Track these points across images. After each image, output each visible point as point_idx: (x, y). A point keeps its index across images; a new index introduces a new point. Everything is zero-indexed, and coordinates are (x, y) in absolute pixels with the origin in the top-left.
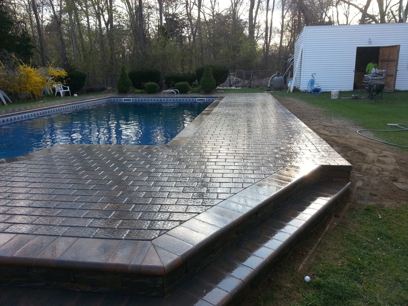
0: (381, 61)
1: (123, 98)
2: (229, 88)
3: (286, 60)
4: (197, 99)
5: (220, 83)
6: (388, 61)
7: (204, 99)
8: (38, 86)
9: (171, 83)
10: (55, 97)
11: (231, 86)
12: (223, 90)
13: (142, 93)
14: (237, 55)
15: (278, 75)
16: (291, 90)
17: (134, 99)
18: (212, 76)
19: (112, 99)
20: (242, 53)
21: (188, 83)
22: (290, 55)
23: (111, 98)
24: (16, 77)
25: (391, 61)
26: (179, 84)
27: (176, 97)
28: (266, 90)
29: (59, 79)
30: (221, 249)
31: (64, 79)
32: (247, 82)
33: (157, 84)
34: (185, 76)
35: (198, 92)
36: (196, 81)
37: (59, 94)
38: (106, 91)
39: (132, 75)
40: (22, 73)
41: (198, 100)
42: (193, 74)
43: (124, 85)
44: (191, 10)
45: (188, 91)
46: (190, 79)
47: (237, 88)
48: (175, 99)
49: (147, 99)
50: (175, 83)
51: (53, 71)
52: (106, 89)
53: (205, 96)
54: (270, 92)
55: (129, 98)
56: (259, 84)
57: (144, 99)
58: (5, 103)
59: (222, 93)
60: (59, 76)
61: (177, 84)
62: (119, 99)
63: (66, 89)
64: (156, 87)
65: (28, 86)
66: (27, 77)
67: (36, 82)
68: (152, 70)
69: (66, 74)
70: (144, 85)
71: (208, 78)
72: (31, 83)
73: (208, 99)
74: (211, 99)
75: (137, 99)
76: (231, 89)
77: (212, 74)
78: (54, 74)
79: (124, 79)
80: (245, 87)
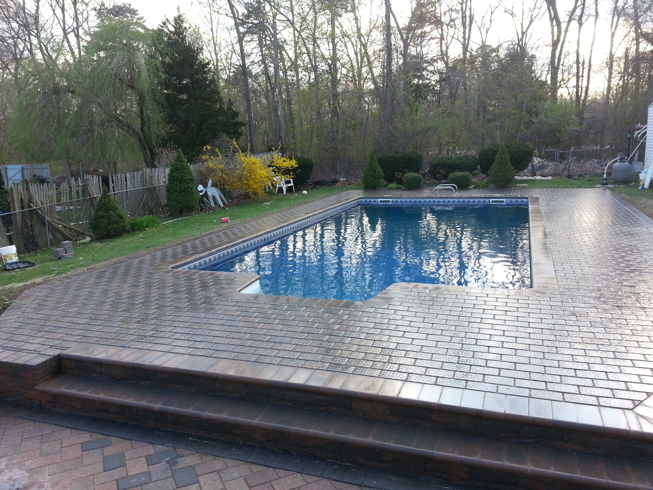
1: (378, 198)
2: (531, 178)
3: (630, 133)
4: (491, 200)
5: (519, 171)
7: (503, 200)
8: (263, 182)
9: (440, 173)
10: (276, 195)
11: (535, 175)
13: (398, 188)
14: (534, 120)
15: (621, 160)
16: (647, 185)
17: (395, 200)
18: (509, 163)
19: (364, 200)
20: (542, 117)
21: (470, 174)
22: (639, 125)
23: (362, 198)
24: (237, 172)
26: (456, 176)
27: (458, 198)
28: (599, 182)
29: (286, 171)
31: (292, 170)
32: (561, 166)
34: (462, 162)
35: (485, 187)
36: (479, 168)
37: (281, 189)
38: (339, 184)
39: (383, 163)
40: (244, 165)
41: (492, 202)
42: (474, 157)
43: (373, 178)
44: (447, 48)
45: (469, 186)
47: (546, 178)
48: (456, 200)
49: (413, 200)
50: (449, 173)
51: (279, 161)
52: (339, 181)
53: (503, 195)
54: (608, 188)
55: (388, 198)
56: (582, 171)
57: (408, 200)
58: (222, 205)
59: (525, 188)
60: (287, 167)
61: (451, 175)
62: (372, 200)
63: (289, 182)
64: (420, 180)
65: (251, 182)
66: (251, 171)
67: (261, 177)
68: (411, 153)
69: (296, 164)
70: (398, 175)
71: (504, 165)
72: (255, 178)
73: (509, 200)
74: (514, 200)
75: (399, 200)
76: (535, 180)
77: (509, 160)
78: (281, 165)
79: (373, 170)
80: (559, 177)
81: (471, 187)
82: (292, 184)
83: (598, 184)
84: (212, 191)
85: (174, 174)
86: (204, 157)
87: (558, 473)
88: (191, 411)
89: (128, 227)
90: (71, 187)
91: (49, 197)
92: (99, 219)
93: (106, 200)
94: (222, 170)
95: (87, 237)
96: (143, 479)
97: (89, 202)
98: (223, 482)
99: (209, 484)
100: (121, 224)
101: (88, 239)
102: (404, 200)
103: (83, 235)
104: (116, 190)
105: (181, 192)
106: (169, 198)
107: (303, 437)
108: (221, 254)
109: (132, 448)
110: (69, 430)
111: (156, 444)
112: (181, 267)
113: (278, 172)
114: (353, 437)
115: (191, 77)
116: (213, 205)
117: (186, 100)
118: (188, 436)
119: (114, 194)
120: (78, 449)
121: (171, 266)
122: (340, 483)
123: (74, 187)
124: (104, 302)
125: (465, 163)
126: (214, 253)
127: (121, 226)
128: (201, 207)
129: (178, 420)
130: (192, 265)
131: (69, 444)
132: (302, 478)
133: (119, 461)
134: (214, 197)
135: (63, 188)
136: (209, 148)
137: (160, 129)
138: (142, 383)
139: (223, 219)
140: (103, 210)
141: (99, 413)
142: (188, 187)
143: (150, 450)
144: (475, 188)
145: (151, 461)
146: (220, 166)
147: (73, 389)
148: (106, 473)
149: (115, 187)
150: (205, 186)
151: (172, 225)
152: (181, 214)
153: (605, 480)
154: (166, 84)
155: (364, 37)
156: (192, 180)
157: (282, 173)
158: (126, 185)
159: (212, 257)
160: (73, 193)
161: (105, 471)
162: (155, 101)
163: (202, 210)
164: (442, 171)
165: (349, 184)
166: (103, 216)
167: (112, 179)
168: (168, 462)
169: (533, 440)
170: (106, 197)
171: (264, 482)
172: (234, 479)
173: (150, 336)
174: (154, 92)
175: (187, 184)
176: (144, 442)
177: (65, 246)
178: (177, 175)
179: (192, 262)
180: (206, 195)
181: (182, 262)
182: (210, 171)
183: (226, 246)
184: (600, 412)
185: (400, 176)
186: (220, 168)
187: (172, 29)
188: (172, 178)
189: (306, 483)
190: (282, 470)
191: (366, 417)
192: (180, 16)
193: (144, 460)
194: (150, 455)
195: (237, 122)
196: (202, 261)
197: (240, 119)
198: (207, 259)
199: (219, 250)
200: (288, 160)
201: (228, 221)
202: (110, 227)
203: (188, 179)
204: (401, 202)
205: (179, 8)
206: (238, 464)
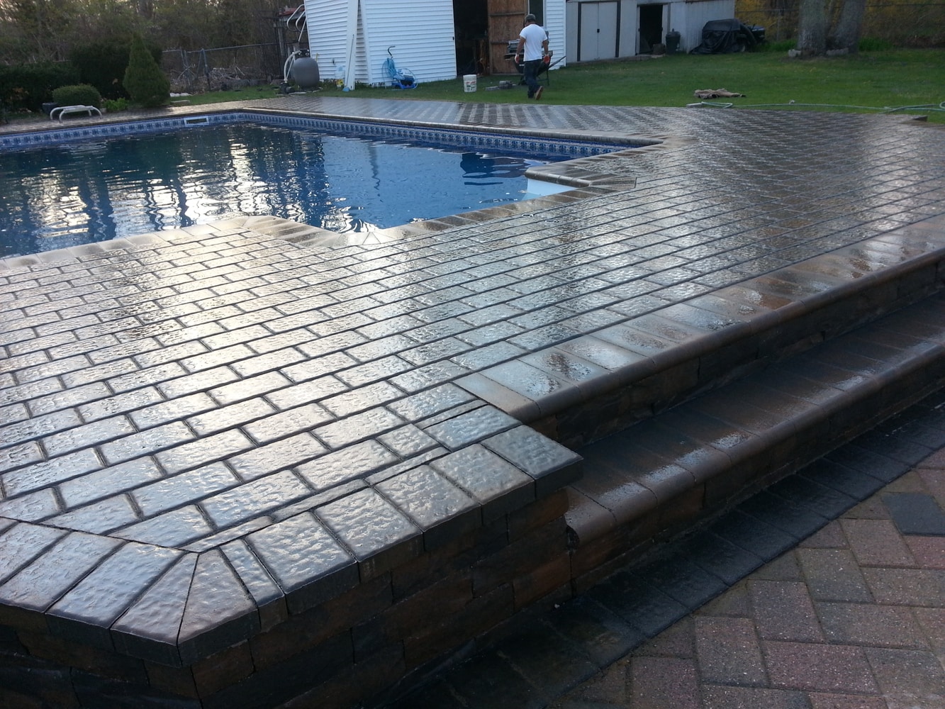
0: (492, 16)
4: (185, 119)
6: (507, 16)
7: (204, 117)
15: (304, 54)
21: (93, 87)
25: (513, 15)
41: (189, 122)
73: (212, 117)
74: (220, 117)
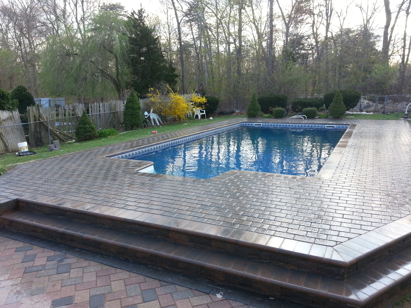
1: (254, 123)
2: (359, 113)
4: (326, 126)
5: (350, 108)
7: (334, 126)
9: (298, 108)
10: (194, 120)
11: (362, 111)
12: (353, 115)
13: (269, 117)
14: (368, 76)
17: (264, 124)
18: (342, 103)
19: (245, 124)
20: (373, 74)
21: (316, 109)
23: (244, 122)
24: (168, 104)
26: (307, 110)
27: (305, 124)
28: (402, 117)
29: (200, 105)
30: (378, 260)
31: (203, 104)
32: (380, 106)
33: (284, 110)
34: (313, 102)
35: (326, 118)
36: (324, 105)
37: (197, 116)
38: (235, 114)
39: (261, 101)
40: (173, 100)
41: (327, 127)
42: (321, 99)
43: (253, 110)
44: (317, 29)
45: (315, 117)
46: (318, 105)
47: (369, 113)
48: (304, 125)
49: (276, 124)
50: (303, 108)
51: (195, 98)
52: (235, 112)
53: (334, 123)
54: (407, 120)
55: (260, 123)
56: (394, 109)
57: (273, 124)
58: (159, 124)
59: (352, 119)
60: (200, 102)
61: (304, 110)
62: (250, 124)
63: (203, 112)
64: (283, 112)
65: (177, 111)
66: (177, 104)
67: (183, 108)
68: (280, 95)
69: (206, 100)
70: (271, 109)
71: (338, 104)
72: (179, 108)
73: (338, 126)
74: (341, 126)
75: (267, 124)
76: (361, 114)
77: (342, 100)
78: (196, 101)
79: (254, 105)
80: (378, 113)
81: (316, 117)
82: (205, 113)
83: (402, 118)
84: (153, 116)
85: (128, 104)
86: (149, 95)
87: (274, 280)
88: (79, 233)
89: (97, 134)
90: (65, 110)
91: (51, 115)
92: (80, 129)
93: (85, 118)
94: (160, 103)
95: (73, 140)
96: (40, 268)
97: (76, 119)
98: (83, 273)
99: (75, 273)
100: (93, 133)
101: (74, 141)
102: (270, 124)
103: (71, 138)
104: (93, 112)
105: (132, 115)
106: (125, 119)
107: (136, 251)
108: (141, 150)
109: (43, 252)
110: (13, 241)
111: (56, 251)
112: (113, 157)
113: (195, 105)
114: (163, 253)
115: (147, 46)
116: (153, 124)
117: (144, 61)
118: (77, 248)
119: (92, 115)
120: (14, 250)
121: (106, 156)
122: (149, 278)
123: (67, 110)
124: (57, 173)
125: (315, 102)
126: (136, 150)
127: (92, 134)
128: (145, 125)
129: (72, 238)
130: (120, 156)
131: (10, 248)
132: (129, 274)
133: (33, 258)
134: (154, 120)
135: (60, 110)
136: (152, 90)
137: (127, 78)
138: (59, 217)
139: (153, 131)
140: (82, 124)
141: (33, 232)
142: (136, 112)
143: (52, 253)
144: (319, 118)
145: (49, 259)
146: (158, 101)
147: (20, 218)
148: (22, 264)
149: (93, 110)
150: (149, 112)
151: (124, 135)
152: (132, 128)
153: (301, 287)
154: (132, 51)
155: (257, 22)
156: (139, 108)
157: (197, 106)
158: (100, 110)
159: (134, 152)
160: (66, 113)
161: (22, 263)
162: (124, 61)
163: (145, 127)
164: (299, 107)
165: (241, 114)
166: (82, 128)
167: (91, 107)
168: (58, 261)
169: (268, 261)
170: (84, 116)
171: (106, 274)
172: (90, 272)
173: (72, 192)
174: (123, 55)
175: (136, 110)
176: (51, 249)
177: (55, 144)
178: (130, 105)
179: (121, 155)
180: (149, 118)
181: (113, 154)
182: (153, 103)
183: (144, 146)
184: (311, 247)
185: (272, 110)
186: (158, 102)
187: (137, 17)
188: (127, 107)
189: (130, 277)
190: (120, 269)
191: (176, 242)
192: (142, 9)
193: (46, 258)
194: (51, 256)
195: (174, 75)
196: (127, 154)
197: (176, 73)
198: (131, 153)
199: (139, 148)
200: (201, 98)
201: (156, 133)
202: (86, 134)
203: (137, 108)
204: (268, 125)
205: (141, 4)
206: (97, 264)
